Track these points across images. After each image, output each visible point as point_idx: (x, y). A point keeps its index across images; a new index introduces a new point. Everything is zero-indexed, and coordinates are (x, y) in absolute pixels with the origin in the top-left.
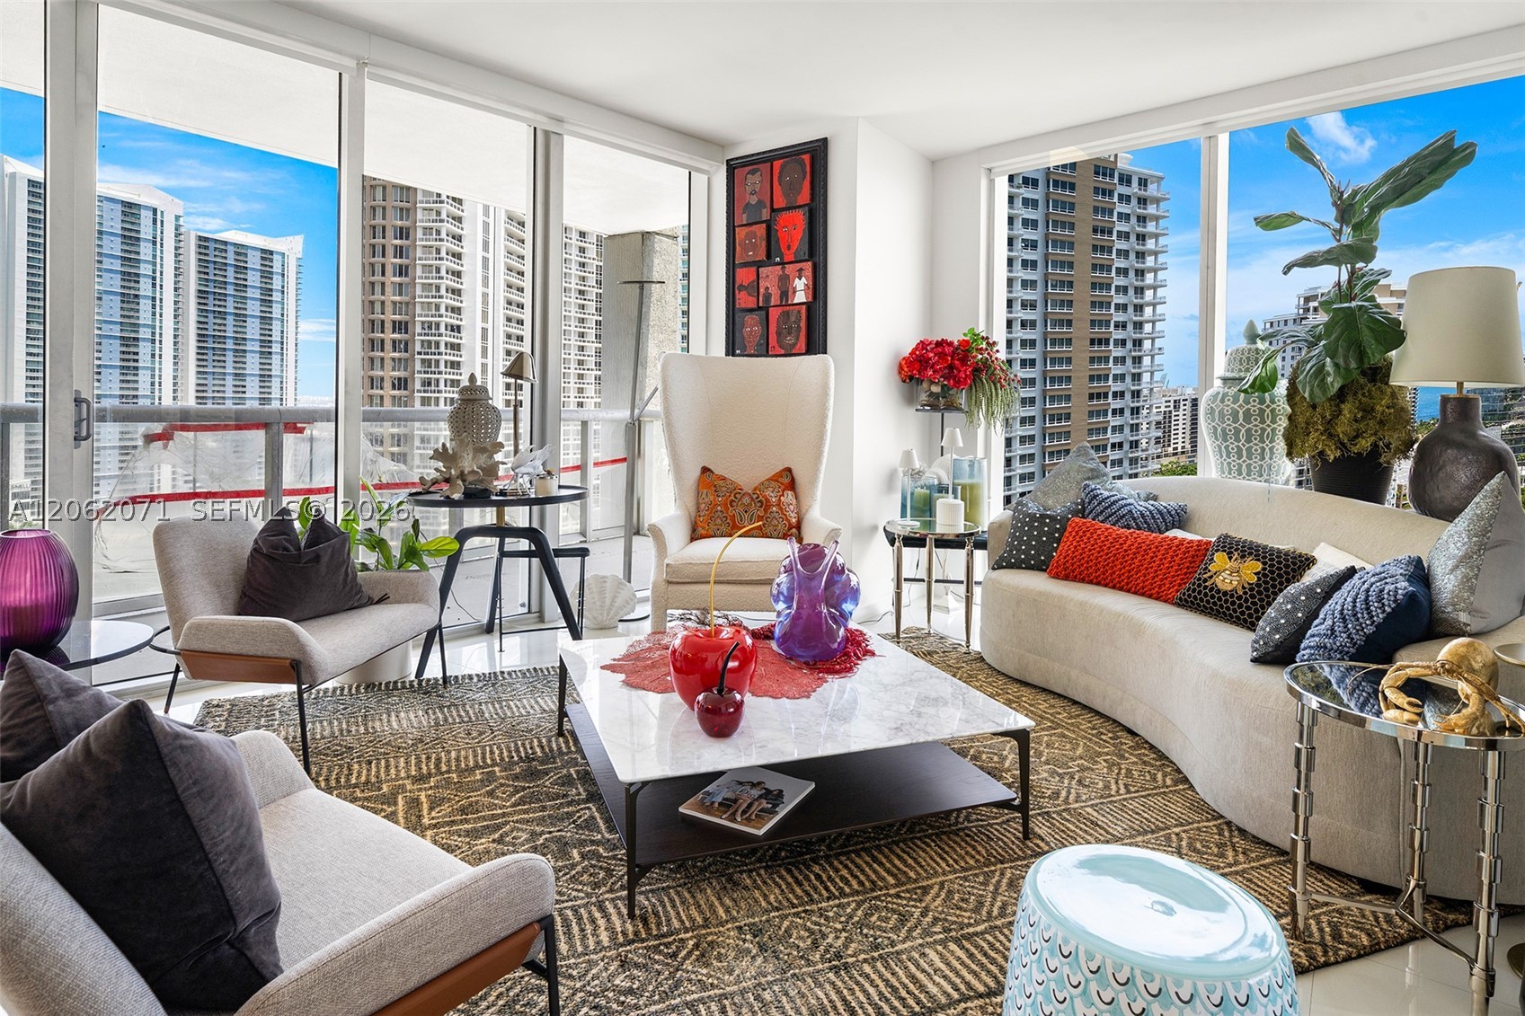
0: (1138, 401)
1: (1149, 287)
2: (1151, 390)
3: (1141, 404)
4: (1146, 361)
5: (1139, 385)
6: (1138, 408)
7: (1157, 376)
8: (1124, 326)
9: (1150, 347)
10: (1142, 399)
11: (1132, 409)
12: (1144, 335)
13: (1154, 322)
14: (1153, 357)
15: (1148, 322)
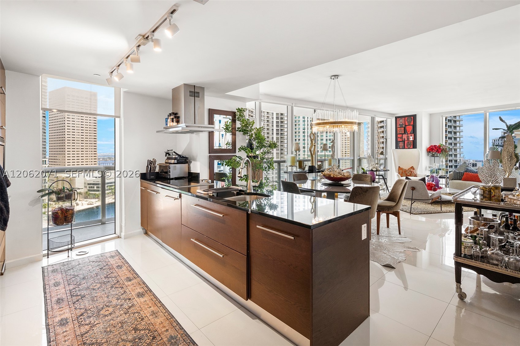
0: (457, 163)
1: (458, 126)
2: (460, 160)
3: (457, 164)
4: (458, 150)
5: (456, 158)
6: (457, 166)
7: (462, 155)
8: (451, 139)
9: (459, 146)
10: (458, 163)
11: (455, 166)
12: (457, 142)
13: (460, 138)
14: (460, 149)
15: (458, 138)
